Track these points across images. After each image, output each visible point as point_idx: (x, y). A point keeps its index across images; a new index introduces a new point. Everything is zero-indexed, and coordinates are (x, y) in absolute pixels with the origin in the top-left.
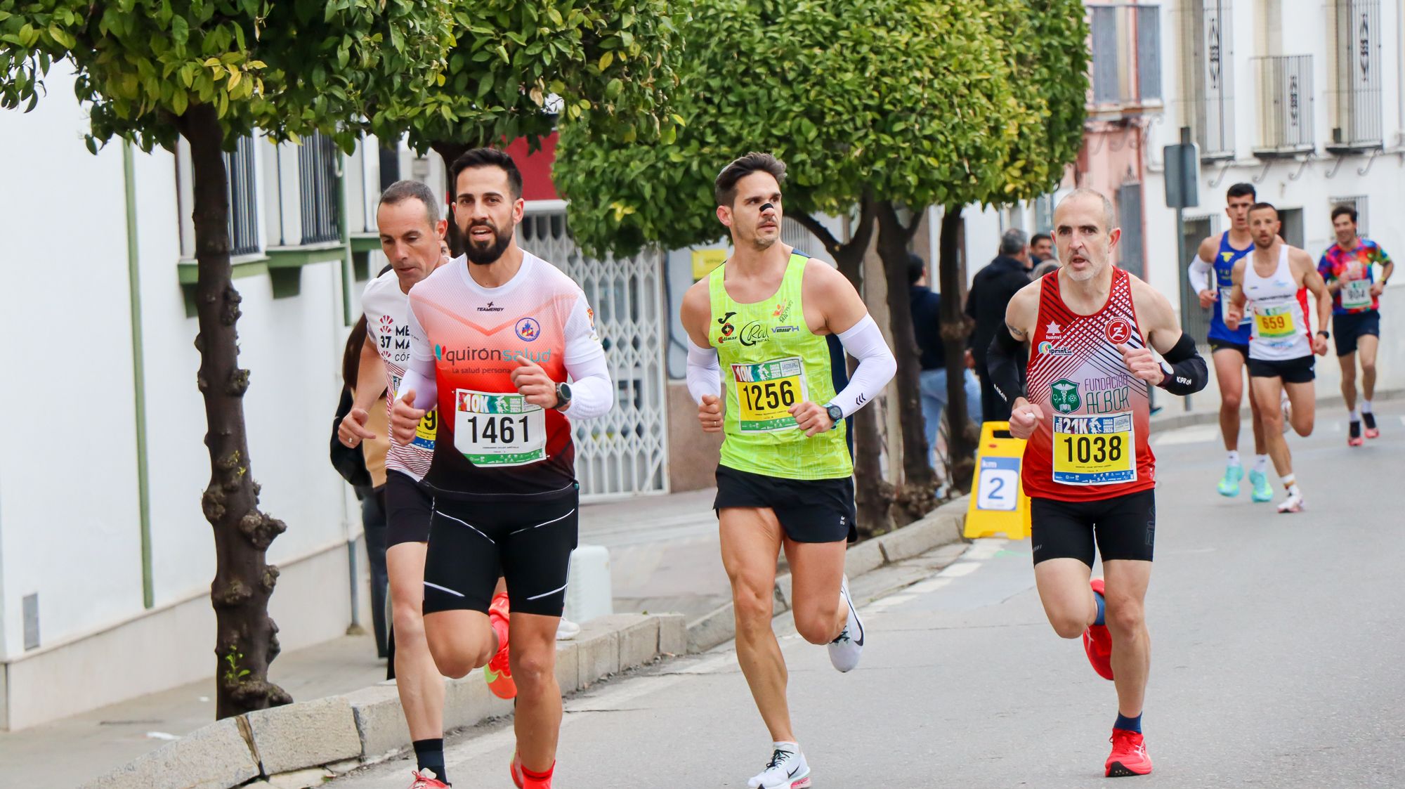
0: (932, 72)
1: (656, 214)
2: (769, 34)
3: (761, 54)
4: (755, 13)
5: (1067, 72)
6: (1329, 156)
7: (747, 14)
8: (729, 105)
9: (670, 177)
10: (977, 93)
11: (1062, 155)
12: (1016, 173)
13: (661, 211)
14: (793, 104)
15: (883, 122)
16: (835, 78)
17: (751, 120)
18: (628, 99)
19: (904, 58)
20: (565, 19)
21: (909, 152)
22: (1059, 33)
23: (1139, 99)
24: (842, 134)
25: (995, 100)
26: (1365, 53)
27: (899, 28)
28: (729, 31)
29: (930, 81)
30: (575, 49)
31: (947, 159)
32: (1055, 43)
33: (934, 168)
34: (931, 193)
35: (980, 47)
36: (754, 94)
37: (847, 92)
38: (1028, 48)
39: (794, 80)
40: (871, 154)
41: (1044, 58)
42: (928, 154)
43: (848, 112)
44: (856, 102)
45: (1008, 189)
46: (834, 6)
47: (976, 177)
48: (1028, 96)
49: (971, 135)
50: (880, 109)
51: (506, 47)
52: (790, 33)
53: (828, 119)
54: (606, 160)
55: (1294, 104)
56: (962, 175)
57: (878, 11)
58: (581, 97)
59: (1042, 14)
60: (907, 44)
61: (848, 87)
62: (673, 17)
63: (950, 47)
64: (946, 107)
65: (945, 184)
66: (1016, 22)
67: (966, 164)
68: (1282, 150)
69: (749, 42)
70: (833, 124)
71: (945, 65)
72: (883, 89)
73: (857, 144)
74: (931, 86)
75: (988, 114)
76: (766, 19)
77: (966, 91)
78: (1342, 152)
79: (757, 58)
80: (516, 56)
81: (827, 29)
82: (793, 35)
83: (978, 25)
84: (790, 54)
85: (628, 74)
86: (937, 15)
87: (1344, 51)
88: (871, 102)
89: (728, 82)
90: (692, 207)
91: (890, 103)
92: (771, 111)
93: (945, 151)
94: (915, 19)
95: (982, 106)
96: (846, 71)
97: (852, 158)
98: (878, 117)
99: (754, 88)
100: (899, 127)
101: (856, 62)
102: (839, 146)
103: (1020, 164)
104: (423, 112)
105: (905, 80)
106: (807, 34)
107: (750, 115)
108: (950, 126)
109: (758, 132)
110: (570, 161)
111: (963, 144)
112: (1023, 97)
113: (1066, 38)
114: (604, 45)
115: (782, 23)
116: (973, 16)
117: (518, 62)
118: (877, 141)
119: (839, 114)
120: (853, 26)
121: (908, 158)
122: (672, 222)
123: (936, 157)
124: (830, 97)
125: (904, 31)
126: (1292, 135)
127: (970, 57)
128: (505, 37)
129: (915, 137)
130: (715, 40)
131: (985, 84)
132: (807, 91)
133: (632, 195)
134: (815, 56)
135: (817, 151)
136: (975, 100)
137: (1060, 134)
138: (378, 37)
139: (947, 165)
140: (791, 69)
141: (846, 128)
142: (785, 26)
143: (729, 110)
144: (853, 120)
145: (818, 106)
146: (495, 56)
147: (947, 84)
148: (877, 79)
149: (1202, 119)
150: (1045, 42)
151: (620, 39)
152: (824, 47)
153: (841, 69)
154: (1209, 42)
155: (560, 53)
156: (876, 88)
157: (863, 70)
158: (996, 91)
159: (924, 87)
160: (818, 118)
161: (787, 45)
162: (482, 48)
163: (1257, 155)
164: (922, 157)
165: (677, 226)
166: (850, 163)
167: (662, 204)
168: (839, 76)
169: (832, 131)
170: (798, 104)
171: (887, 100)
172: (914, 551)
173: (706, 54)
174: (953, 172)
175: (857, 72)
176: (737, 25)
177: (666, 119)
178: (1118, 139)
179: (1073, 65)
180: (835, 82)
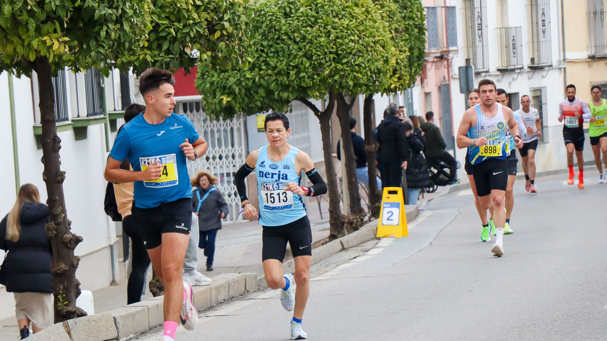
0: (358, 37)
1: (241, 101)
2: (288, 22)
3: (284, 30)
4: (281, 13)
5: (417, 36)
6: (529, 70)
7: (278, 13)
8: (271, 53)
9: (246, 84)
10: (378, 46)
11: (415, 71)
12: (396, 80)
13: (243, 99)
14: (299, 51)
15: (338, 59)
16: (317, 40)
17: (281, 59)
18: (227, 50)
19: (346, 31)
20: (199, 17)
21: (349, 71)
22: (413, 20)
23: (448, 47)
24: (320, 64)
25: (386, 48)
26: (544, 25)
27: (344, 18)
28: (271, 20)
29: (358, 40)
30: (204, 29)
31: (366, 74)
32: (411, 23)
33: (360, 78)
34: (359, 89)
35: (379, 26)
36: (282, 47)
37: (322, 46)
38: (400, 26)
39: (299, 41)
40: (333, 73)
41: (406, 30)
42: (358, 72)
43: (322, 54)
44: (326, 50)
45: (392, 86)
46: (315, 9)
47: (378, 82)
48: (400, 46)
49: (376, 64)
50: (336, 53)
51: (174, 29)
52: (297, 21)
53: (314, 58)
54: (219, 77)
55: (514, 48)
56: (373, 81)
57: (335, 11)
58: (207, 50)
59: (405, 11)
60: (347, 25)
61: (322, 44)
62: (246, 15)
63: (366, 26)
64: (365, 52)
65: (365, 85)
66: (394, 14)
67: (374, 76)
68: (509, 68)
69: (279, 25)
70: (316, 60)
71: (364, 33)
72: (338, 44)
73: (326, 68)
74: (358, 43)
75: (383, 55)
76: (286, 15)
77: (373, 45)
78: (535, 68)
79: (283, 32)
80: (179, 33)
81: (313, 19)
82: (298, 22)
83: (378, 16)
84: (297, 30)
85: (227, 40)
86: (360, 12)
87: (535, 24)
88: (332, 50)
89: (270, 43)
90: (256, 97)
91: (341, 50)
92: (289, 55)
93: (365, 71)
94: (351, 14)
95: (380, 51)
96: (321, 37)
97: (325, 74)
98: (335, 56)
99: (282, 45)
100: (345, 61)
101: (326, 33)
102: (319, 69)
103: (397, 76)
104: (138, 58)
105: (347, 41)
106: (304, 21)
107: (280, 57)
108: (367, 60)
109: (284, 64)
110: (203, 78)
111: (372, 67)
112: (398, 47)
113: (416, 21)
114: (216, 28)
115: (294, 17)
116: (375, 12)
117: (179, 35)
118: (335, 67)
119: (319, 56)
120: (324, 17)
121: (349, 74)
122: (248, 104)
123: (361, 73)
124: (315, 48)
125: (346, 19)
126: (513, 61)
127: (375, 30)
128: (173, 25)
129: (352, 65)
130: (264, 25)
131: (381, 41)
132: (305, 46)
133: (231, 93)
134: (308, 31)
135: (310, 72)
136: (377, 49)
137: (414, 62)
138: (118, 26)
139: (366, 77)
140: (298, 36)
141: (322, 61)
142: (295, 18)
143: (272, 55)
144: (325, 58)
145: (310, 52)
146: (169, 33)
147: (365, 42)
148: (335, 40)
149: (475, 55)
150: (407, 23)
151: (223, 25)
152: (312, 27)
153: (319, 36)
154: (477, 22)
155: (197, 31)
156: (334, 44)
157: (329, 37)
158: (386, 45)
159: (355, 43)
160: (310, 58)
161: (296, 26)
162: (164, 30)
163: (498, 70)
164: (355, 73)
165: (250, 105)
166: (324, 76)
167: (243, 96)
168: (318, 39)
169: (316, 63)
170: (301, 52)
171: (339, 49)
172: (356, 244)
173: (261, 31)
174: (368, 80)
175: (326, 37)
176: (274, 18)
177: (244, 59)
178: (439, 64)
179: (419, 33)
180: (317, 42)
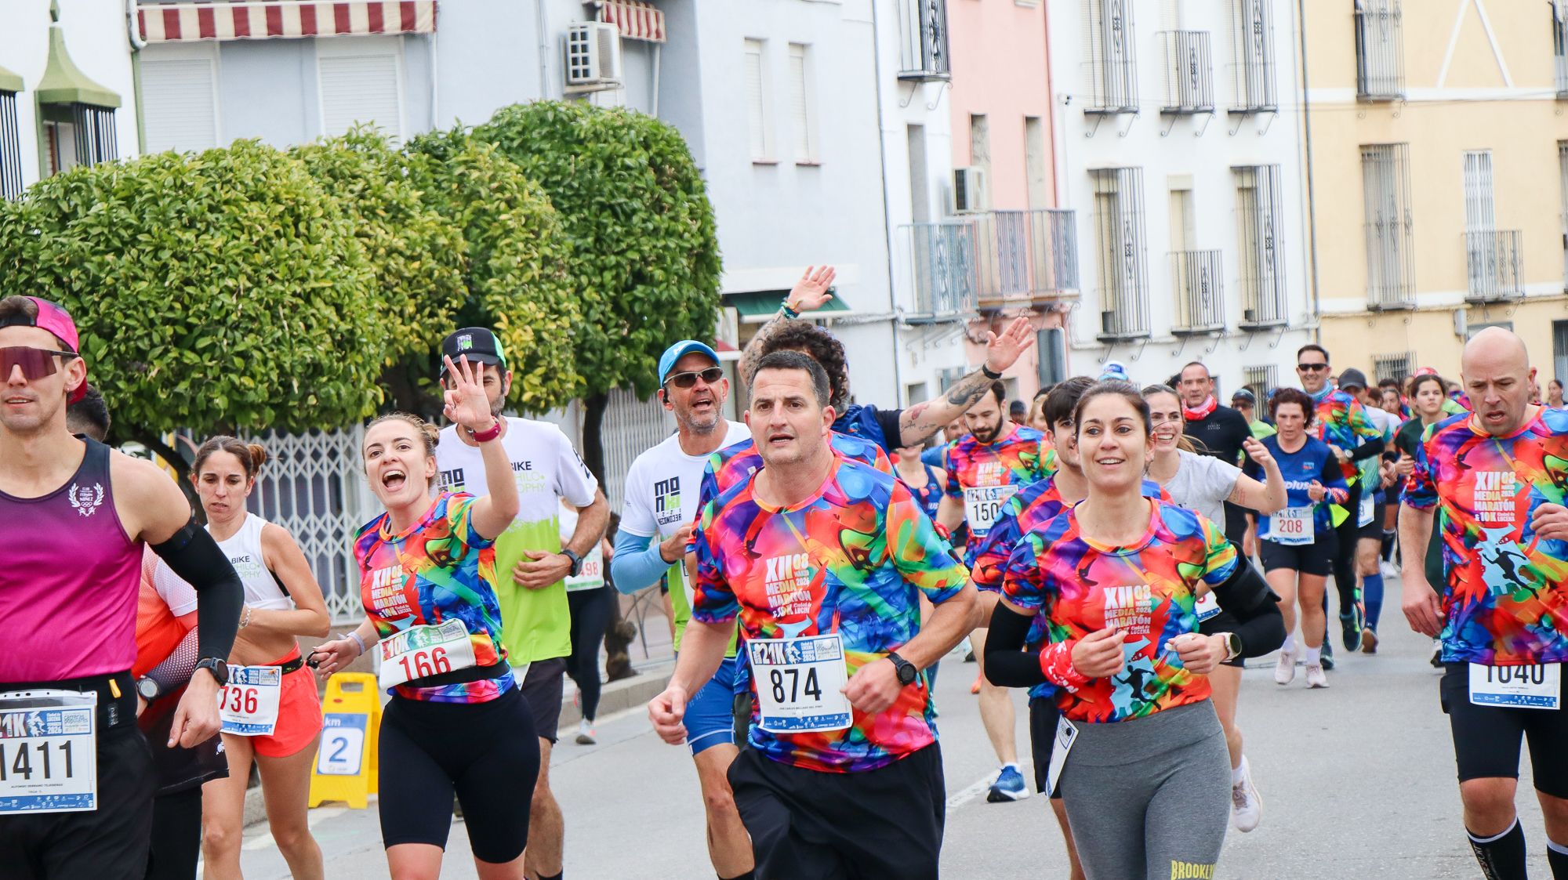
6: (1241, 332)
26: (1270, 248)
55: (1206, 291)
68: (1194, 329)
78: (1253, 330)
87: (1251, 246)
103: (540, 371)
154: (1124, 240)
